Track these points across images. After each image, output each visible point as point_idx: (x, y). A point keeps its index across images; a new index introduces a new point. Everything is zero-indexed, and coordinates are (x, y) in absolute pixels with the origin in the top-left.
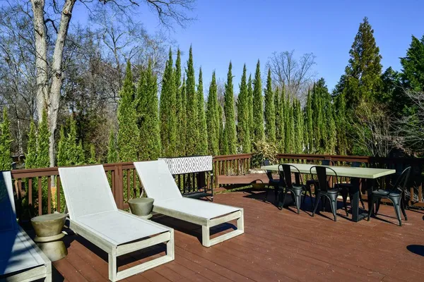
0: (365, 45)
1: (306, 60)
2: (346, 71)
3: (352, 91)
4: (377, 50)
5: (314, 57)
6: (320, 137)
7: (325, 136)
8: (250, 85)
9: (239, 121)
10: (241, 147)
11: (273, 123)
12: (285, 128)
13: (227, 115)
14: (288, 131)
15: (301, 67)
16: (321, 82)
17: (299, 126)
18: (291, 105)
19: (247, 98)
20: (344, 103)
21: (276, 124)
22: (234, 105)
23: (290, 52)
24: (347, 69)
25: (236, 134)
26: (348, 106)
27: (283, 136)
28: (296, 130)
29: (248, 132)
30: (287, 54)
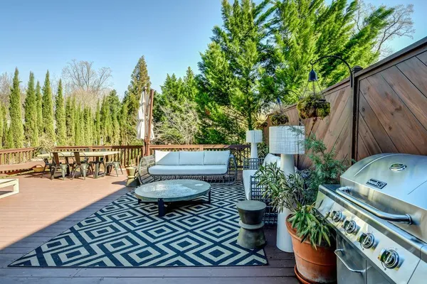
0: (141, 73)
1: (104, 72)
2: (129, 89)
3: (132, 103)
4: (148, 78)
5: (111, 71)
6: (107, 134)
7: (111, 133)
8: (38, 90)
9: (26, 121)
10: (29, 143)
11: (63, 124)
12: (76, 128)
13: (12, 116)
14: (78, 130)
15: (99, 77)
16: (113, 93)
17: (88, 126)
18: (82, 110)
19: (36, 102)
20: (126, 111)
21: (67, 124)
22: (20, 107)
23: (89, 62)
24: (129, 87)
25: (23, 132)
26: (129, 113)
27: (74, 134)
28: (86, 129)
29: (37, 131)
30: (87, 63)
